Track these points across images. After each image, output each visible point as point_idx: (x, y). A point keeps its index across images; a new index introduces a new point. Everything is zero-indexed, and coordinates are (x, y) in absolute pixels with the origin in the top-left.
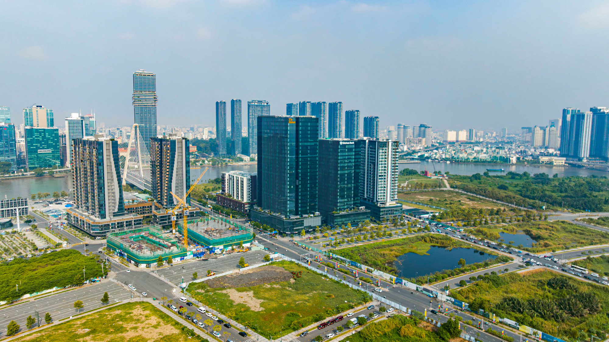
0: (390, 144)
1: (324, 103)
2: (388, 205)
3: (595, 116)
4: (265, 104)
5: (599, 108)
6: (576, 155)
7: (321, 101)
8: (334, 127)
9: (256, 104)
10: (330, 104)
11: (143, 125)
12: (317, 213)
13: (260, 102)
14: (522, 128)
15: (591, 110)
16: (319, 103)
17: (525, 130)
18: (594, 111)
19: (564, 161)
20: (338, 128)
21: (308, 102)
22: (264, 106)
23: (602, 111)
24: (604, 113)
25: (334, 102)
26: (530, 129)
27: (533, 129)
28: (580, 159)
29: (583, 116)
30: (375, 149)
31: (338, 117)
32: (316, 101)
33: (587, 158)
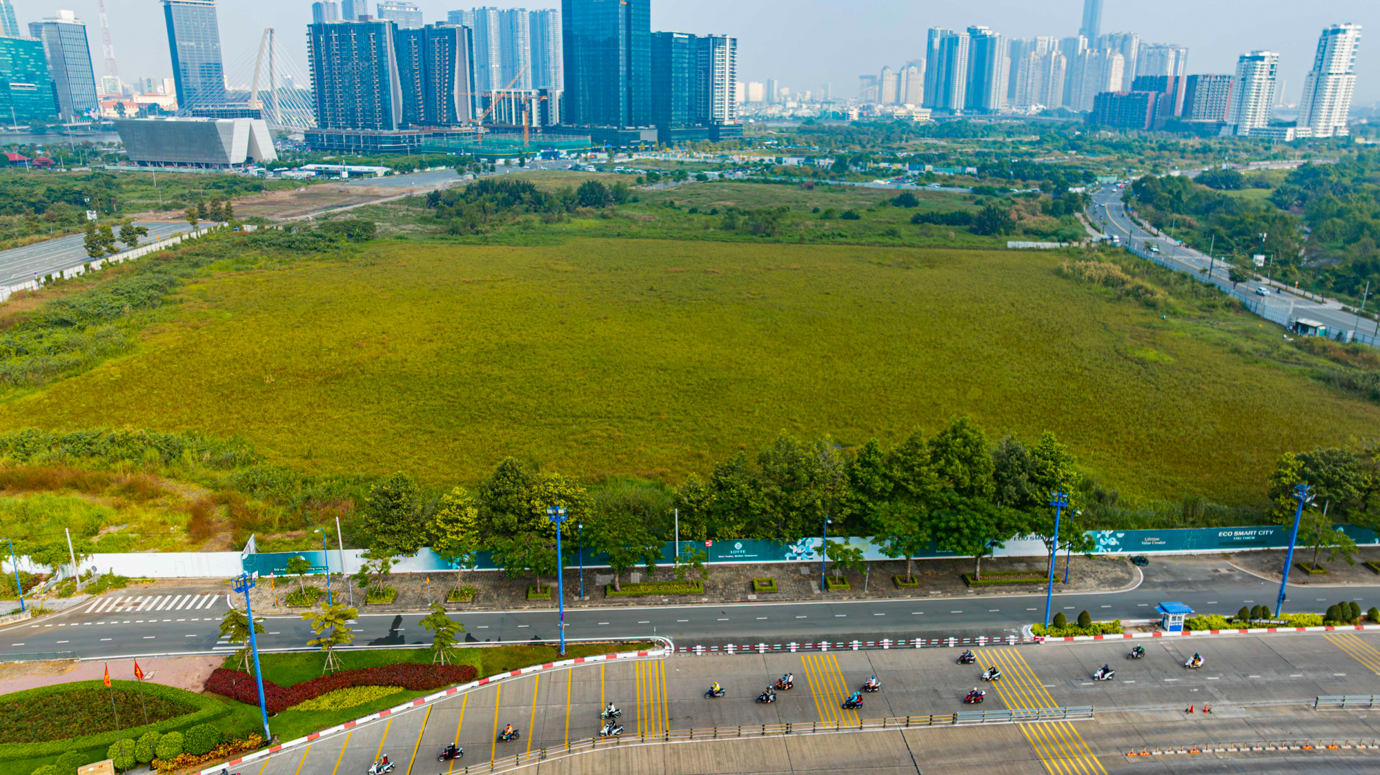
0: (728, 41)
1: (523, 10)
2: (726, 123)
3: (974, 42)
4: (412, 10)
5: (979, 28)
6: (946, 107)
7: (517, 7)
8: (543, 59)
9: (394, 9)
10: (531, 12)
11: (193, 44)
12: (652, 126)
13: (402, 5)
14: (862, 77)
15: (969, 30)
16: (512, 11)
17: (866, 81)
18: (973, 32)
19: (928, 115)
20: (552, 60)
21: (492, 9)
22: (410, 13)
23: (983, 32)
24: (985, 36)
25: (541, 9)
26: (873, 78)
27: (879, 78)
28: (952, 112)
29: (957, 39)
30: (708, 48)
31: (552, 38)
32: (506, 7)
33: (962, 112)
